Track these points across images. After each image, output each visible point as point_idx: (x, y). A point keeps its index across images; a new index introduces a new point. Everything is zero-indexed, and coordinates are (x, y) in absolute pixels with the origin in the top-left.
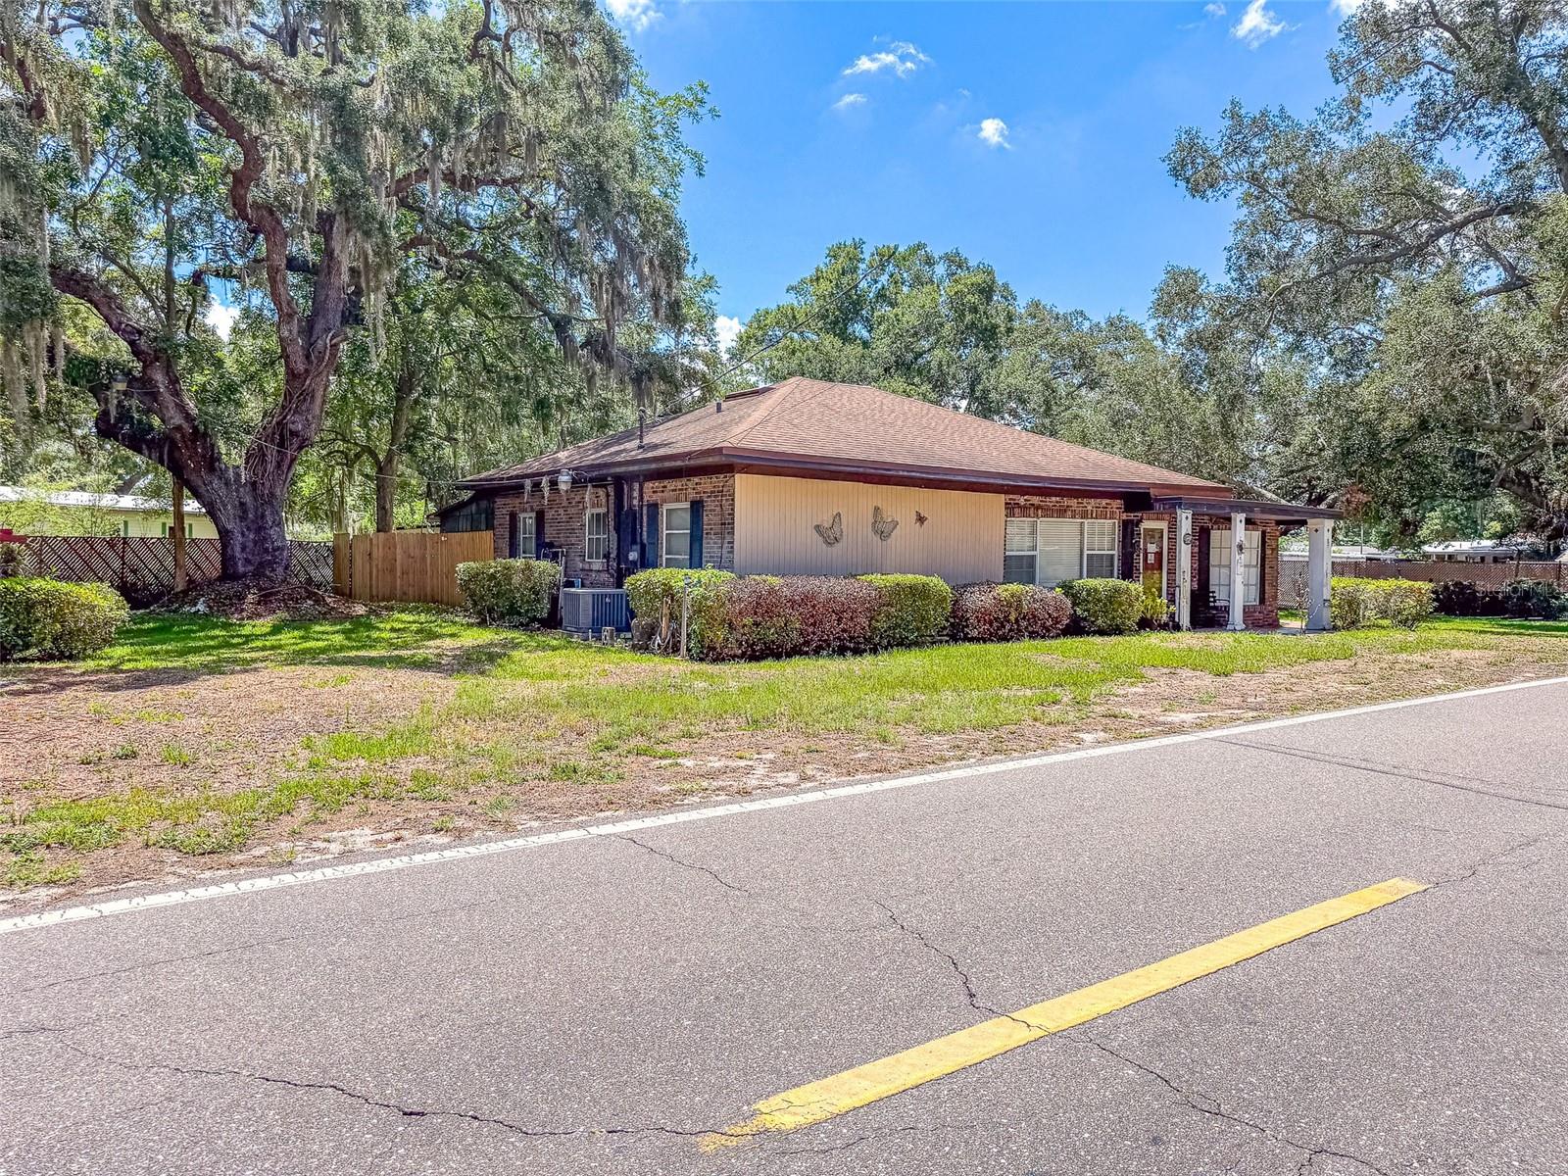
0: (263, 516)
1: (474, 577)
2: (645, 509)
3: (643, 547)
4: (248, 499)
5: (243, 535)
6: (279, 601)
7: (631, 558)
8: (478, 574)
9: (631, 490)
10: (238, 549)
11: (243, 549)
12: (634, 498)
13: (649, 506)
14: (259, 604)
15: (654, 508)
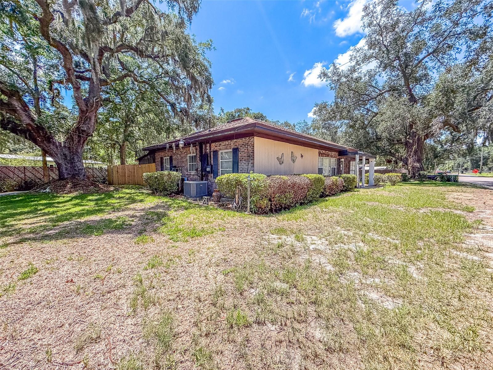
0: (73, 159)
1: (150, 178)
2: (212, 153)
3: (212, 166)
4: (67, 153)
5: (65, 164)
6: (80, 187)
7: (207, 170)
8: (151, 177)
9: (206, 147)
10: (64, 169)
11: (66, 169)
12: (207, 149)
13: (214, 152)
14: (72, 188)
15: (216, 152)
